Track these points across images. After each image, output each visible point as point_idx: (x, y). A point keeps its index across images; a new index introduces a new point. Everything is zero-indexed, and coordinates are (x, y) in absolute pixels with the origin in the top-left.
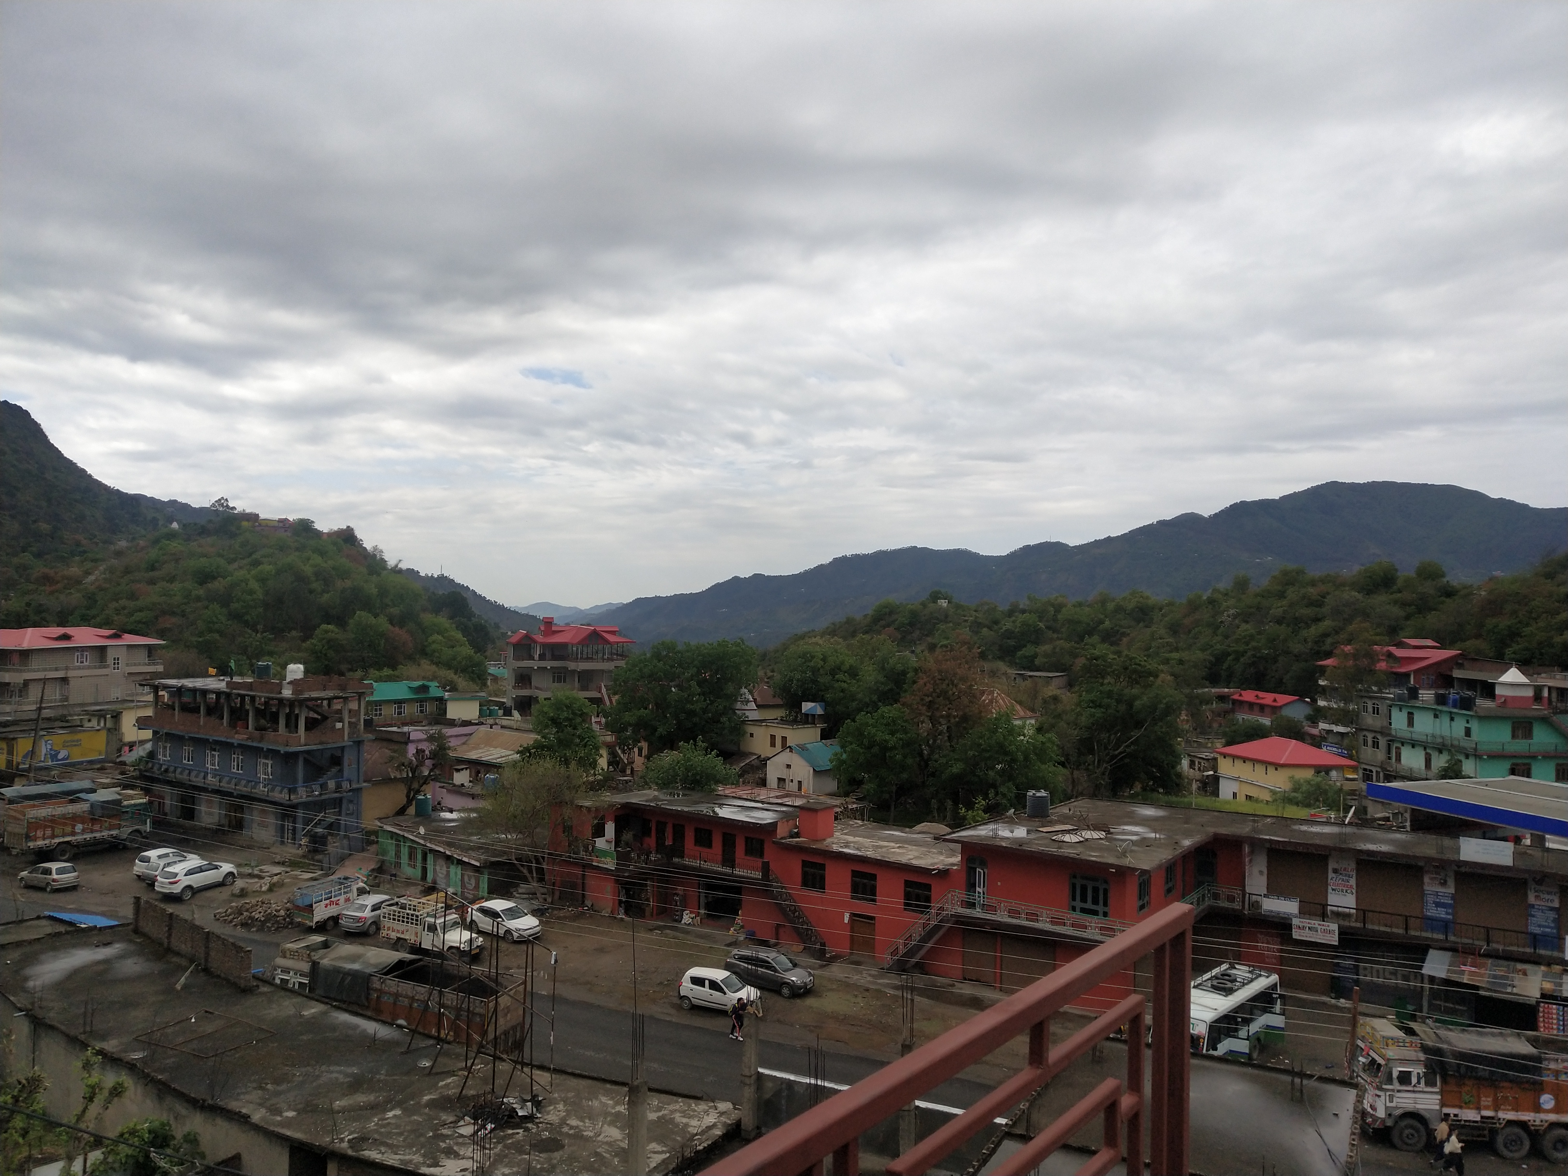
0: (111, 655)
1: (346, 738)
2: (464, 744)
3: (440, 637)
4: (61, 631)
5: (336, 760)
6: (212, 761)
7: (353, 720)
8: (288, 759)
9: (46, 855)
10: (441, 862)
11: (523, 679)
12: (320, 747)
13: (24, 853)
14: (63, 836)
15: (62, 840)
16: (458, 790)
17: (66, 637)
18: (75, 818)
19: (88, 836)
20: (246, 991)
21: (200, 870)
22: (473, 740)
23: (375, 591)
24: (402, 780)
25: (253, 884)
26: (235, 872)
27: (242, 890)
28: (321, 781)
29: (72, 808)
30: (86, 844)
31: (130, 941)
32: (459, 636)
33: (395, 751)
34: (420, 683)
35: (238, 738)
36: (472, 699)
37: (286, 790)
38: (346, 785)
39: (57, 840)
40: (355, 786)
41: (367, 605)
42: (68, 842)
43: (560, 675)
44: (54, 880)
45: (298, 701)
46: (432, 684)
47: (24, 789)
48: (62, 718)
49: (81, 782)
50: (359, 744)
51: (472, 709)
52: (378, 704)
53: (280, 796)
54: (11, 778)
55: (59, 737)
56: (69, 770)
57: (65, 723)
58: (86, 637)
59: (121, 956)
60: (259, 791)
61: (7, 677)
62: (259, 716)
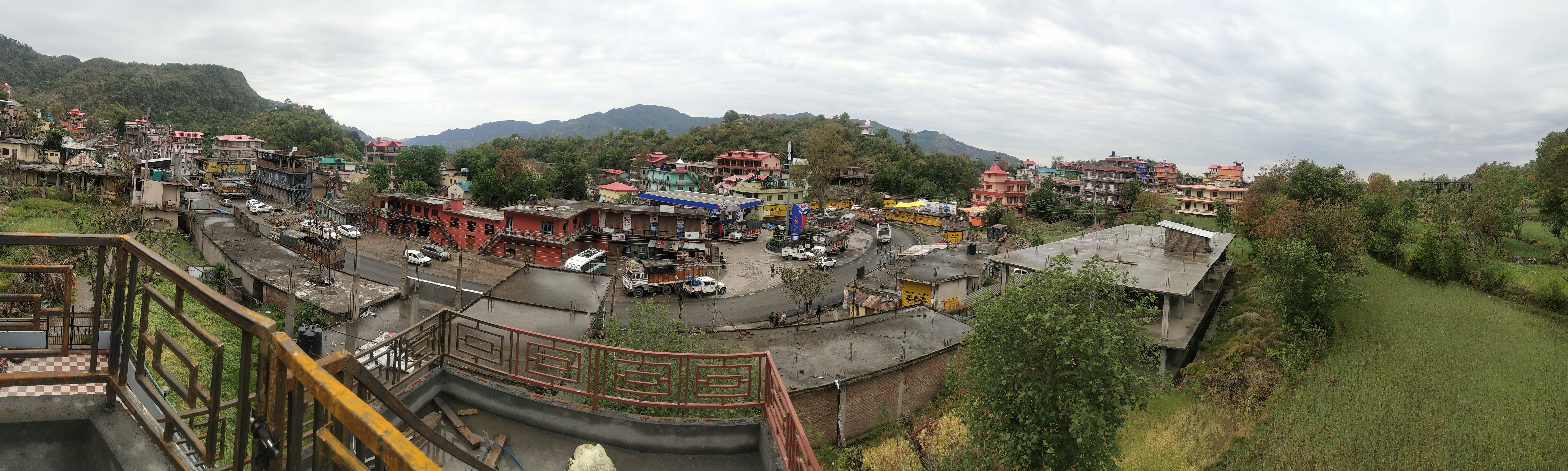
0: (251, 144)
1: (307, 171)
2: (347, 177)
3: (348, 145)
4: (239, 136)
5: (305, 179)
6: (270, 175)
7: (311, 166)
8: (291, 176)
9: (226, 197)
10: (333, 212)
11: (370, 158)
12: (299, 173)
13: (221, 196)
14: (230, 192)
16: (343, 192)
17: (240, 138)
18: (234, 187)
21: (262, 207)
22: (350, 177)
24: (324, 187)
25: (276, 213)
26: (272, 209)
27: (273, 213)
28: (299, 184)
29: (233, 184)
30: (236, 196)
31: (232, 219)
33: (322, 177)
34: (339, 159)
35: (277, 169)
36: (355, 165)
37: (290, 187)
38: (307, 187)
39: (229, 194)
40: (310, 187)
42: (231, 194)
43: (382, 158)
44: (226, 204)
45: (294, 158)
46: (342, 159)
47: (224, 178)
48: (235, 160)
49: (237, 178)
50: (311, 174)
51: (353, 168)
52: (325, 165)
53: (288, 188)
54: (221, 175)
55: (234, 165)
56: (235, 175)
57: (236, 162)
58: (245, 138)
59: (228, 222)
60: (282, 186)
61: (227, 149)
62: (283, 162)
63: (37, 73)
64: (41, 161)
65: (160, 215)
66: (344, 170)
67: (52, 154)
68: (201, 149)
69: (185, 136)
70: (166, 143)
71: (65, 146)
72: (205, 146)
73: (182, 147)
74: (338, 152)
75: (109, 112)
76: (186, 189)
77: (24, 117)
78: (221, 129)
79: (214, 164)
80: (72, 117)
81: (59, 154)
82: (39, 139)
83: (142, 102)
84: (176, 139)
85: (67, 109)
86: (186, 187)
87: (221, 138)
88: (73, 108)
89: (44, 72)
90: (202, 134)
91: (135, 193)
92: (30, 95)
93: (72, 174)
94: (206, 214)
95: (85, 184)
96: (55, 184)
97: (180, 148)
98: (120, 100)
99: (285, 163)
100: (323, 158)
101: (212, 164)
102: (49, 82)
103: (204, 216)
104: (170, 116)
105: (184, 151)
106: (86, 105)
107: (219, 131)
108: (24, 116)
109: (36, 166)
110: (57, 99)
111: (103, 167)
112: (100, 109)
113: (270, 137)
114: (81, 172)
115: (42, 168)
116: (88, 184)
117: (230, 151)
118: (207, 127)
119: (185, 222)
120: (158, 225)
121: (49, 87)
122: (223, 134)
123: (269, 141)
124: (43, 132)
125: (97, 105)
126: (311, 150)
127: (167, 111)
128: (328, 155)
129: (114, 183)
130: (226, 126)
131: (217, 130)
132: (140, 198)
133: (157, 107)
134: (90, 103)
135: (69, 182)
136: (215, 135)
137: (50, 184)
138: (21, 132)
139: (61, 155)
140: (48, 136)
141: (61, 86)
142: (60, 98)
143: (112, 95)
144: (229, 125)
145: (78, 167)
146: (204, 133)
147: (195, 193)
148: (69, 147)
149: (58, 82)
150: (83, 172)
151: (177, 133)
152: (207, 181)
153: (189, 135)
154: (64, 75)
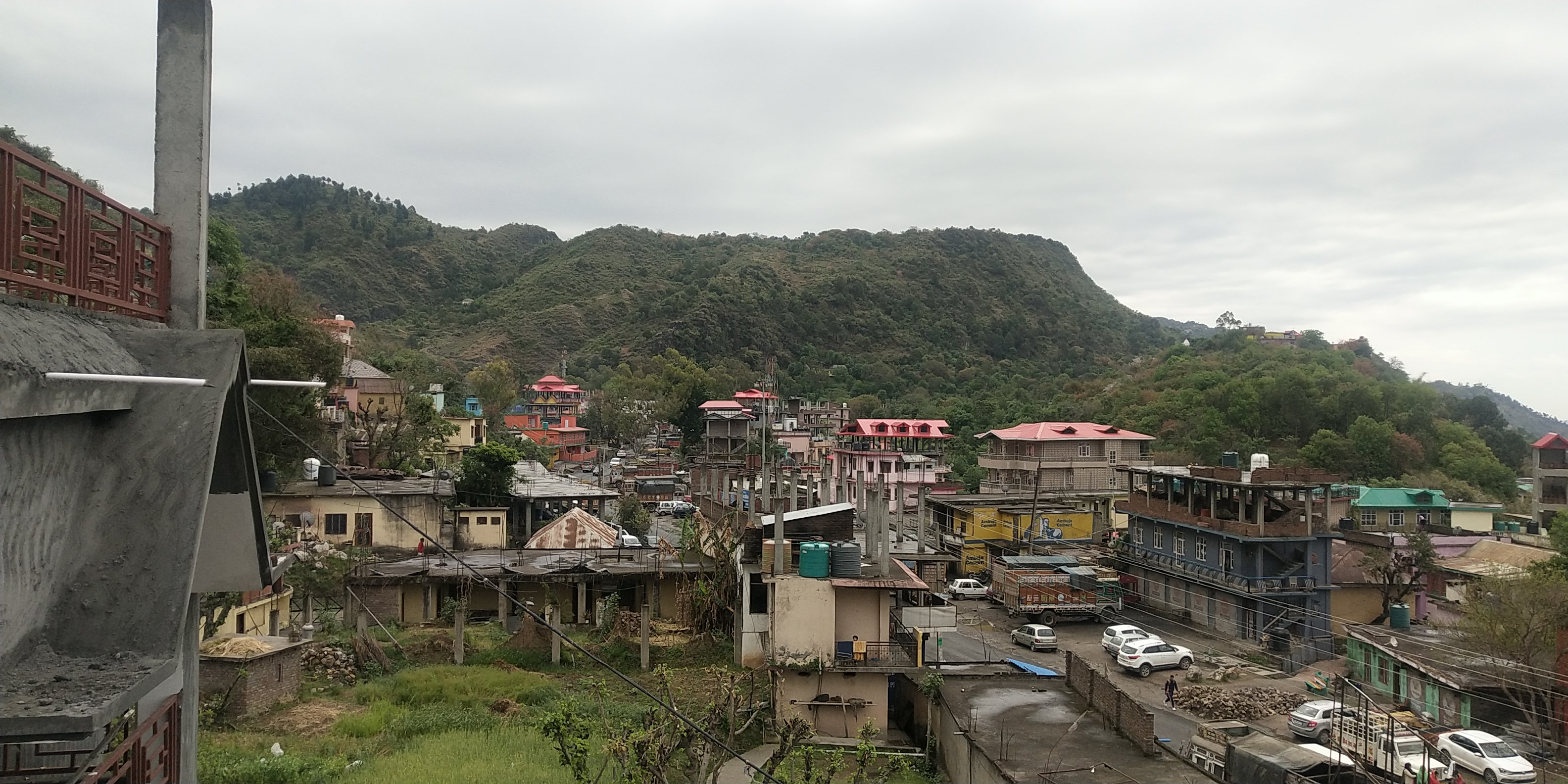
0: (1108, 449)
1: (1309, 532)
2: (1462, 556)
3: (1458, 446)
4: (1067, 425)
5: (1300, 557)
6: (1179, 546)
7: (1319, 515)
8: (1249, 549)
9: (1035, 618)
10: (1417, 680)
11: (1552, 490)
12: (1281, 539)
13: (1017, 615)
14: (1048, 604)
15: (1047, 607)
16: (1451, 607)
17: (1070, 431)
18: (1058, 587)
19: (1069, 607)
20: (1149, 756)
21: (1158, 649)
22: (1474, 553)
23: (1380, 394)
24: (1377, 587)
25: (1207, 673)
26: (1191, 656)
27: (1196, 675)
28: (1283, 576)
29: (1055, 579)
30: (1068, 613)
31: (1063, 692)
32: (1482, 444)
33: (1369, 554)
34: (1421, 490)
35: (1200, 526)
36: (1485, 510)
37: (1245, 582)
38: (1309, 583)
39: (1043, 607)
40: (1320, 586)
41: (1370, 408)
42: (1052, 610)
44: (1037, 641)
45: (1257, 491)
46: (1437, 493)
47: (1024, 558)
48: (1059, 500)
49: (1067, 557)
50: (1325, 541)
51: (1484, 523)
52: (1371, 511)
53: (1239, 588)
54: (1015, 548)
55: (1054, 516)
56: (1061, 546)
57: (1061, 505)
58: (1087, 431)
59: (1050, 704)
60: (1220, 580)
61: (1025, 465)
62: (1222, 504)
63: (430, 279)
64: (447, 544)
65: (832, 689)
66: (1448, 531)
67: (482, 521)
68: (943, 470)
69: (890, 432)
70: (834, 457)
71: (521, 490)
72: (955, 459)
73: (886, 467)
74: (1420, 468)
75: (650, 378)
76: (908, 597)
77: (392, 411)
78: (1003, 406)
79: (989, 514)
80: (540, 401)
81: (503, 516)
82: (441, 476)
83: (749, 343)
84: (864, 444)
85: (523, 377)
86: (905, 590)
87: (1005, 434)
88: (542, 373)
89: (453, 274)
90: (944, 424)
91: (750, 622)
92: (411, 343)
93: (547, 578)
94: (974, 677)
95: (590, 606)
96: (495, 613)
97: (877, 469)
98: (681, 344)
99: (1228, 507)
100: (1364, 490)
101: (982, 515)
102: (468, 301)
103: (970, 685)
104: (838, 378)
105: (892, 477)
106: (580, 363)
107: (999, 412)
108: (393, 406)
109: (433, 563)
110: (492, 352)
111: (645, 546)
112: (621, 372)
113: (1170, 426)
114: (575, 569)
115: (452, 568)
116: (600, 605)
117: (1040, 470)
118: (956, 402)
119: (910, 706)
120: (828, 720)
121: (467, 317)
122: (1011, 422)
123: (1167, 436)
124: (452, 453)
125: (613, 360)
126: (1317, 463)
127: (828, 365)
128: (1381, 476)
129: (682, 594)
130: (1018, 396)
131: (991, 409)
132: (764, 635)
133: (796, 355)
134: (590, 356)
135: (539, 603)
136: (985, 425)
137: (479, 616)
138: (382, 459)
139: (509, 520)
140: (466, 465)
141: (503, 312)
142: (502, 348)
143: (657, 331)
144: (1029, 394)
145: (565, 555)
146: (949, 419)
147: (935, 611)
148: (535, 494)
149: (496, 300)
150: (581, 569)
151: (867, 426)
152: (969, 568)
153: (903, 428)
154: (511, 281)
